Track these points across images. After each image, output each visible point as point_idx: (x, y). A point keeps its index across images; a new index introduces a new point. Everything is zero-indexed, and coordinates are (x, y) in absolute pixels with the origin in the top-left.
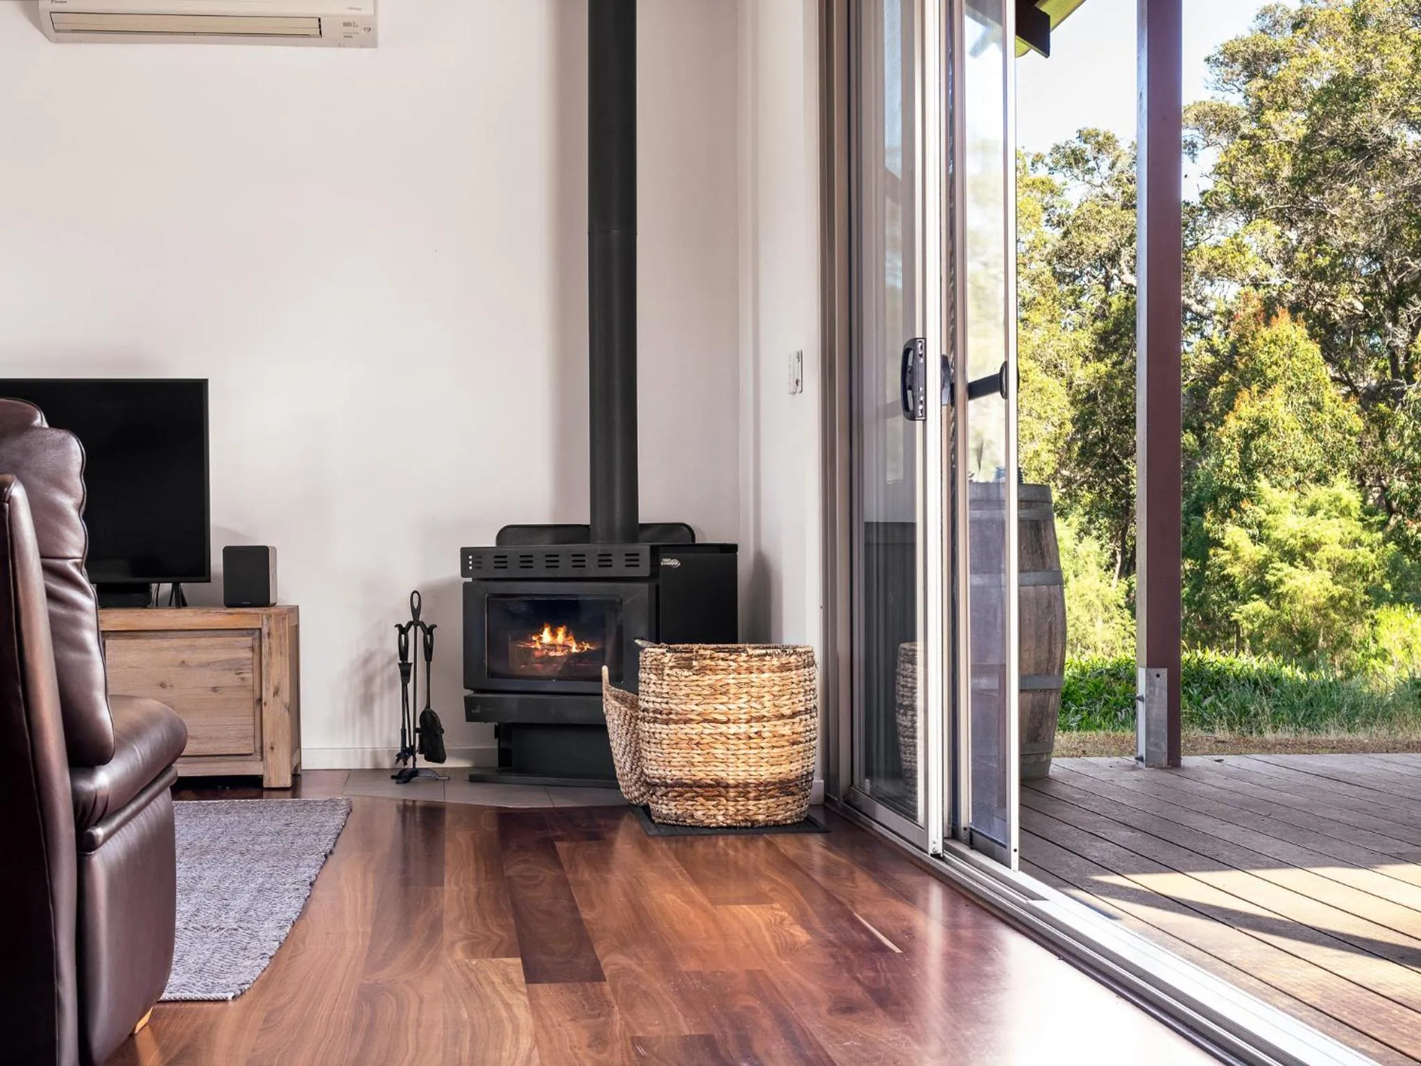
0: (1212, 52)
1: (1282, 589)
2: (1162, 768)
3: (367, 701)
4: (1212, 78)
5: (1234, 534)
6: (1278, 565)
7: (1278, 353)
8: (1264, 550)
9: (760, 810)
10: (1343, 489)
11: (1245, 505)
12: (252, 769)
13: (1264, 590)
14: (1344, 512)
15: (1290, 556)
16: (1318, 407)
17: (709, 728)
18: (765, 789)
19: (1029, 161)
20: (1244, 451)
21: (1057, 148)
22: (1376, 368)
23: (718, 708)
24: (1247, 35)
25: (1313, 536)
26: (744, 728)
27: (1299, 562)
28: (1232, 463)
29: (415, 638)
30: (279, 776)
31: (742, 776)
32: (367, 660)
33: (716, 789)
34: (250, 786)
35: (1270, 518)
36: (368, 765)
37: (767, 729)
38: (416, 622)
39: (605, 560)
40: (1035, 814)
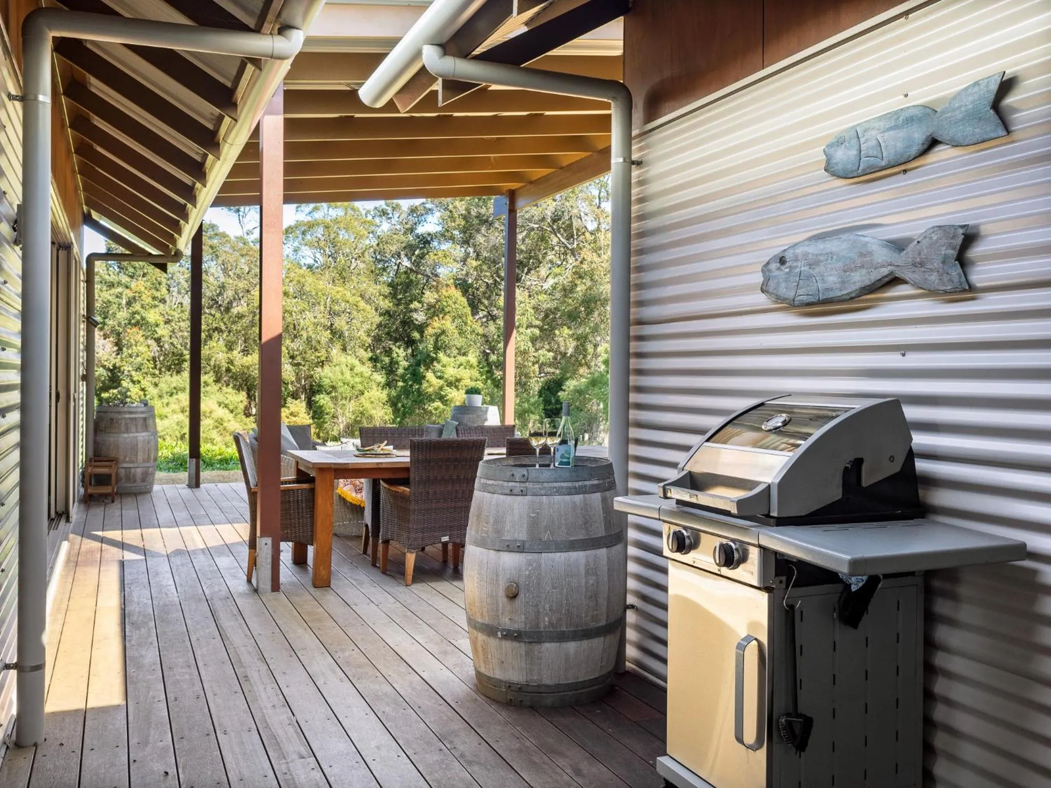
1: (448, 398)
2: (192, 487)
5: (430, 375)
6: (446, 388)
7: (450, 302)
8: (441, 382)
10: (473, 357)
11: (435, 363)
13: (442, 398)
15: (450, 384)
16: (466, 324)
20: (436, 342)
25: (459, 377)
27: (453, 387)
28: (431, 347)
35: (444, 369)
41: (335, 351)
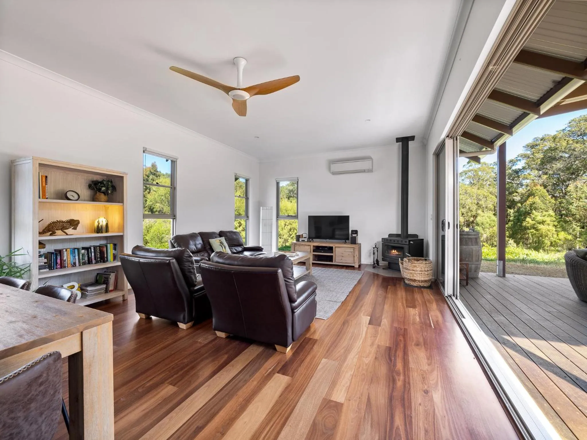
0: (524, 145)
1: (538, 228)
2: (501, 277)
3: (370, 256)
4: (524, 149)
5: (528, 219)
6: (537, 224)
7: (537, 191)
8: (534, 222)
9: (422, 284)
10: (551, 212)
11: (531, 215)
12: (353, 265)
13: (534, 228)
14: (552, 216)
15: (540, 223)
16: (546, 199)
17: (414, 272)
18: (422, 281)
19: (489, 165)
20: (530, 207)
21: (494, 162)
22: (559, 192)
23: (415, 269)
24: (531, 142)
25: (545, 220)
26: (419, 272)
27: (541, 224)
28: (528, 208)
29: (376, 249)
30: (357, 266)
31: (419, 279)
32: (370, 250)
33: (415, 281)
34: (352, 267)
35: (536, 217)
36: (370, 264)
37: (423, 272)
38: (376, 247)
39: (402, 241)
40: (473, 288)
41: (480, 212)
